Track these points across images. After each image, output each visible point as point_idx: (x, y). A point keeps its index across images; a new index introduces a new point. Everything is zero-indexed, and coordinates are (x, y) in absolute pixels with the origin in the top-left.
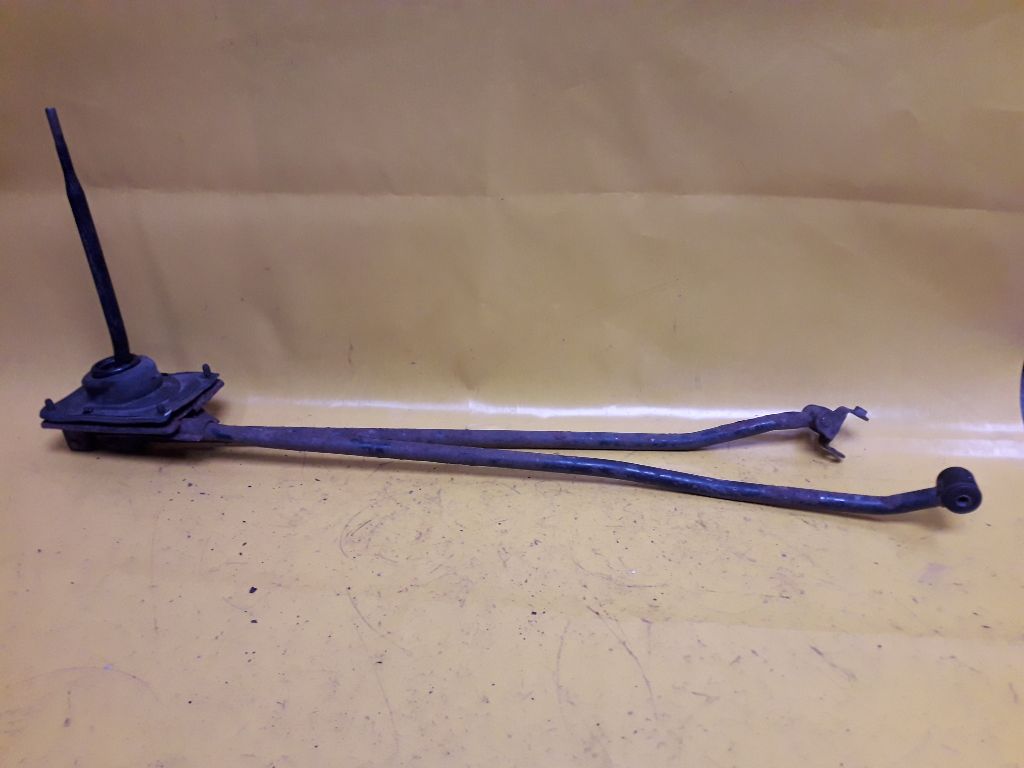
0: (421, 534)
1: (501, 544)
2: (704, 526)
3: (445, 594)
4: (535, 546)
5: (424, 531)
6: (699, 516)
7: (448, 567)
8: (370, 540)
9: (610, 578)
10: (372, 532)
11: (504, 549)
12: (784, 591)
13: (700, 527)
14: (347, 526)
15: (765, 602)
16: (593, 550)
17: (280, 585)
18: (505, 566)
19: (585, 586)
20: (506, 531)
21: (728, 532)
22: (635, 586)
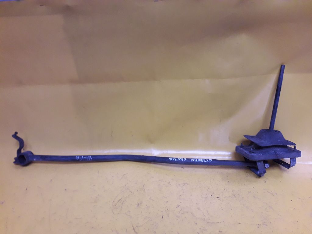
0: (139, 204)
1: (166, 207)
2: (235, 196)
3: (149, 229)
4: (178, 207)
5: (140, 203)
6: (233, 192)
7: (149, 218)
8: (122, 207)
9: (204, 220)
10: (122, 204)
11: (167, 209)
12: (264, 222)
13: (234, 196)
14: (114, 202)
15: (258, 227)
16: (198, 208)
17: (93, 228)
18: (168, 216)
19: (196, 224)
20: (167, 201)
21: (243, 198)
22: (213, 223)
